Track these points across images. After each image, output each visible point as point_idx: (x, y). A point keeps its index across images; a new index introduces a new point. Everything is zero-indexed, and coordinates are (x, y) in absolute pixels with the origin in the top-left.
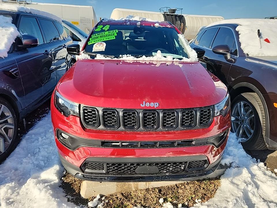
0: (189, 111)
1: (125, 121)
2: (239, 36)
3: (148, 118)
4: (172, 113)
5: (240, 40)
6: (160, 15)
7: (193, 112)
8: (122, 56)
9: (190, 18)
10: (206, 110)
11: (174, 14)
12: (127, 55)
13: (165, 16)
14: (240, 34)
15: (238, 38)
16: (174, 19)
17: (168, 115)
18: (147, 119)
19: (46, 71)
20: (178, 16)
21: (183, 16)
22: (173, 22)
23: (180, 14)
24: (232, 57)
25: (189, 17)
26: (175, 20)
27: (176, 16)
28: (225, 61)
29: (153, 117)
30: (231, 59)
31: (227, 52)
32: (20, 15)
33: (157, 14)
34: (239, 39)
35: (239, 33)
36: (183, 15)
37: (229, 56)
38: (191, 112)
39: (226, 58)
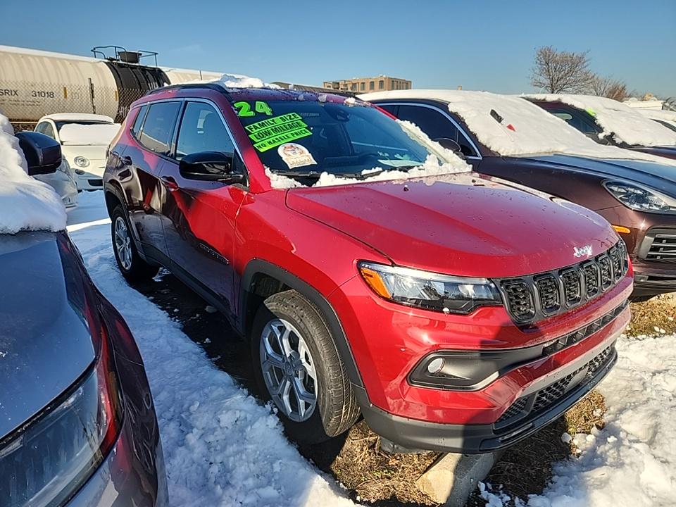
6: (99, 65)
9: (179, 75)
11: (137, 64)
13: (115, 69)
16: (141, 77)
20: (148, 70)
21: (160, 71)
22: (139, 84)
23: (155, 67)
25: (175, 73)
26: (144, 79)
27: (144, 69)
33: (91, 63)
36: (160, 68)
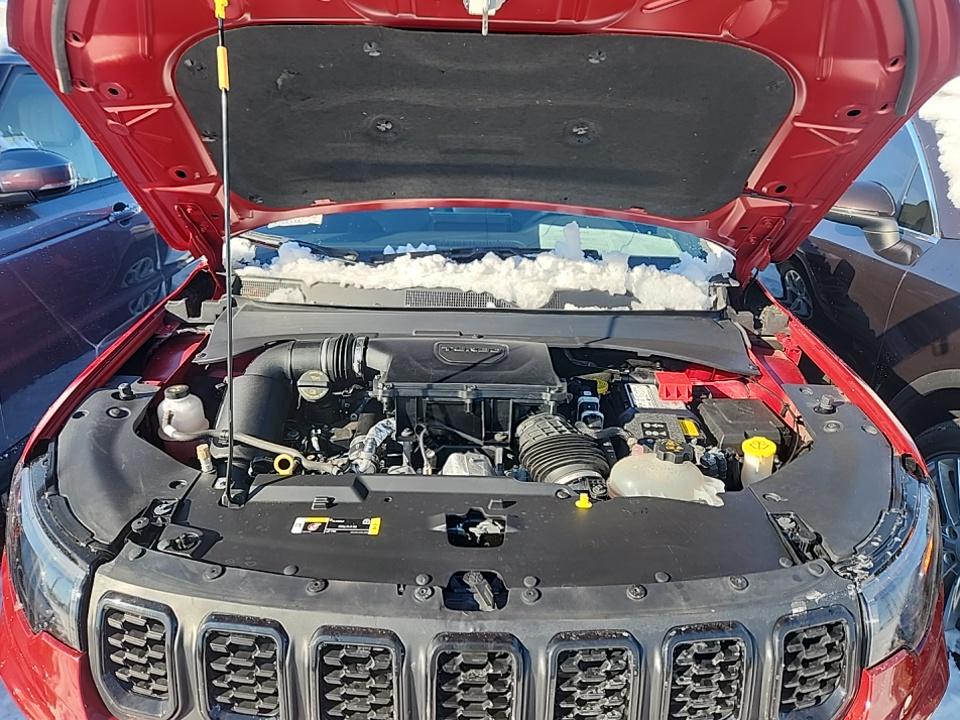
0: (713, 644)
1: (329, 696)
2: (939, 143)
3: (461, 687)
4: (609, 654)
5: (946, 163)
7: (733, 643)
8: (395, 249)
10: (812, 634)
12: (416, 247)
14: (942, 135)
15: (933, 154)
17: (583, 666)
18: (455, 689)
19: (146, 270)
24: (904, 237)
28: (869, 252)
29: (492, 678)
30: (899, 246)
31: (881, 215)
32: (10, 69)
34: (940, 159)
35: (938, 130)
37: (890, 235)
38: (726, 646)
39: (876, 241)
